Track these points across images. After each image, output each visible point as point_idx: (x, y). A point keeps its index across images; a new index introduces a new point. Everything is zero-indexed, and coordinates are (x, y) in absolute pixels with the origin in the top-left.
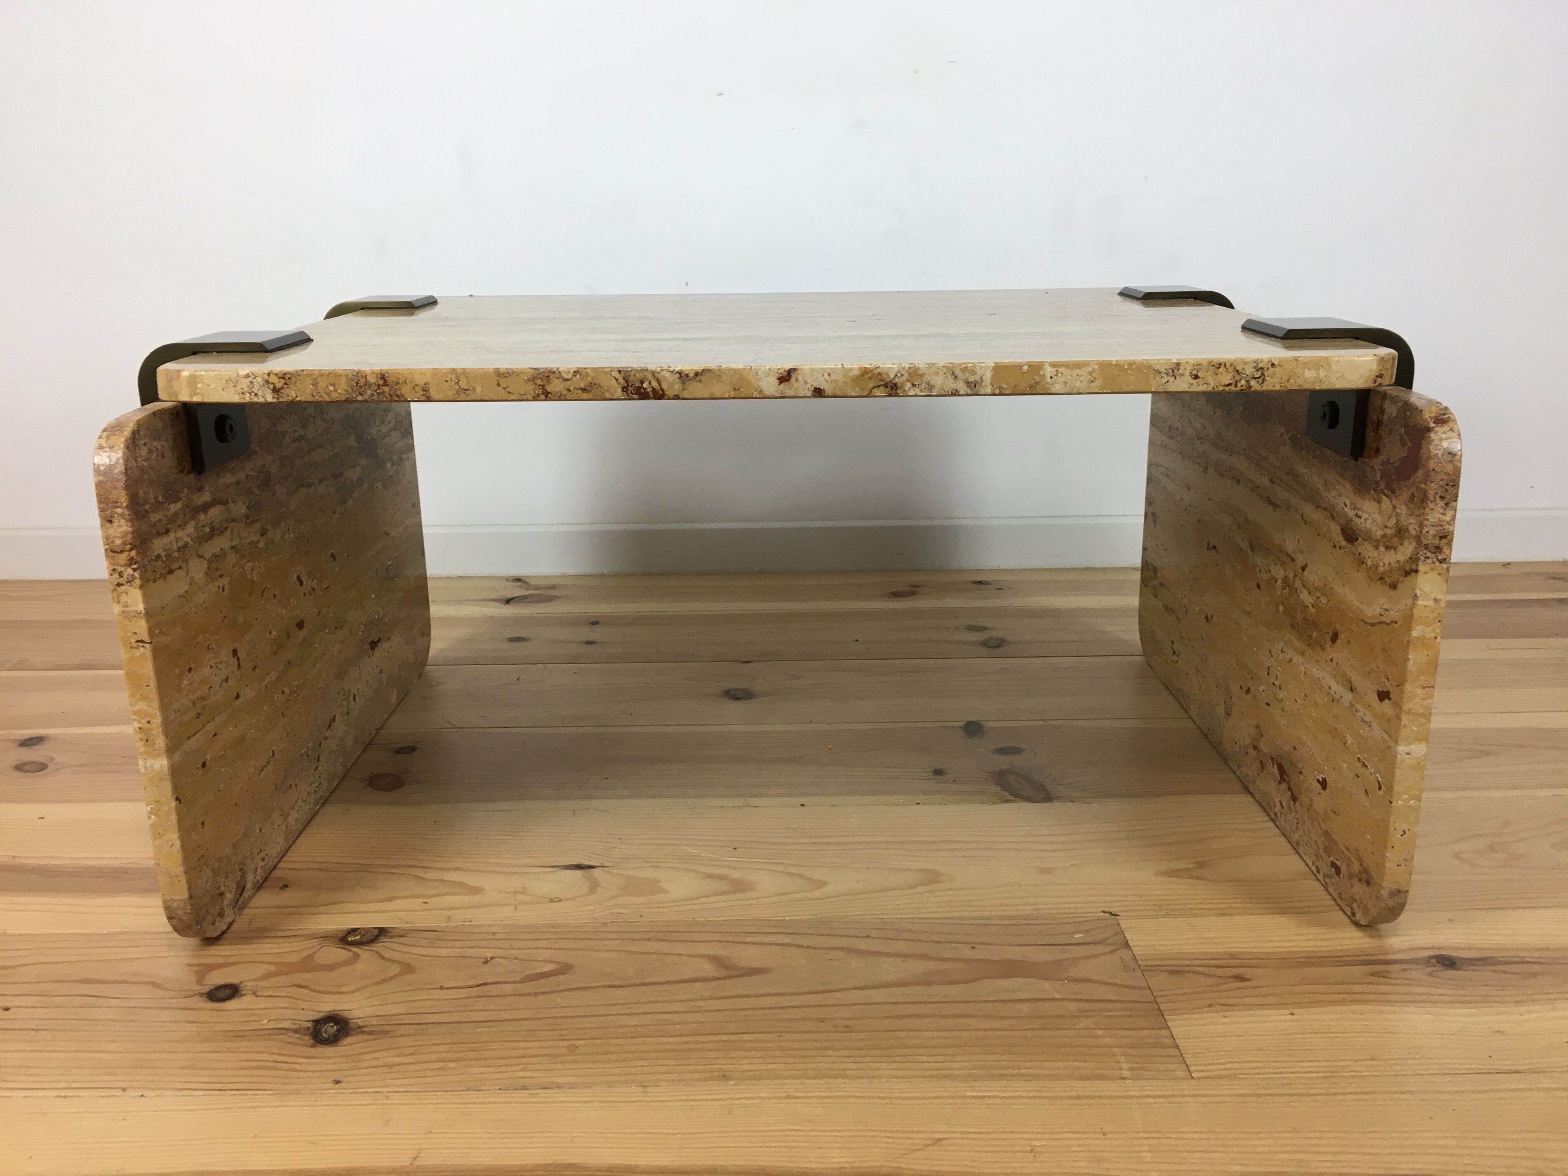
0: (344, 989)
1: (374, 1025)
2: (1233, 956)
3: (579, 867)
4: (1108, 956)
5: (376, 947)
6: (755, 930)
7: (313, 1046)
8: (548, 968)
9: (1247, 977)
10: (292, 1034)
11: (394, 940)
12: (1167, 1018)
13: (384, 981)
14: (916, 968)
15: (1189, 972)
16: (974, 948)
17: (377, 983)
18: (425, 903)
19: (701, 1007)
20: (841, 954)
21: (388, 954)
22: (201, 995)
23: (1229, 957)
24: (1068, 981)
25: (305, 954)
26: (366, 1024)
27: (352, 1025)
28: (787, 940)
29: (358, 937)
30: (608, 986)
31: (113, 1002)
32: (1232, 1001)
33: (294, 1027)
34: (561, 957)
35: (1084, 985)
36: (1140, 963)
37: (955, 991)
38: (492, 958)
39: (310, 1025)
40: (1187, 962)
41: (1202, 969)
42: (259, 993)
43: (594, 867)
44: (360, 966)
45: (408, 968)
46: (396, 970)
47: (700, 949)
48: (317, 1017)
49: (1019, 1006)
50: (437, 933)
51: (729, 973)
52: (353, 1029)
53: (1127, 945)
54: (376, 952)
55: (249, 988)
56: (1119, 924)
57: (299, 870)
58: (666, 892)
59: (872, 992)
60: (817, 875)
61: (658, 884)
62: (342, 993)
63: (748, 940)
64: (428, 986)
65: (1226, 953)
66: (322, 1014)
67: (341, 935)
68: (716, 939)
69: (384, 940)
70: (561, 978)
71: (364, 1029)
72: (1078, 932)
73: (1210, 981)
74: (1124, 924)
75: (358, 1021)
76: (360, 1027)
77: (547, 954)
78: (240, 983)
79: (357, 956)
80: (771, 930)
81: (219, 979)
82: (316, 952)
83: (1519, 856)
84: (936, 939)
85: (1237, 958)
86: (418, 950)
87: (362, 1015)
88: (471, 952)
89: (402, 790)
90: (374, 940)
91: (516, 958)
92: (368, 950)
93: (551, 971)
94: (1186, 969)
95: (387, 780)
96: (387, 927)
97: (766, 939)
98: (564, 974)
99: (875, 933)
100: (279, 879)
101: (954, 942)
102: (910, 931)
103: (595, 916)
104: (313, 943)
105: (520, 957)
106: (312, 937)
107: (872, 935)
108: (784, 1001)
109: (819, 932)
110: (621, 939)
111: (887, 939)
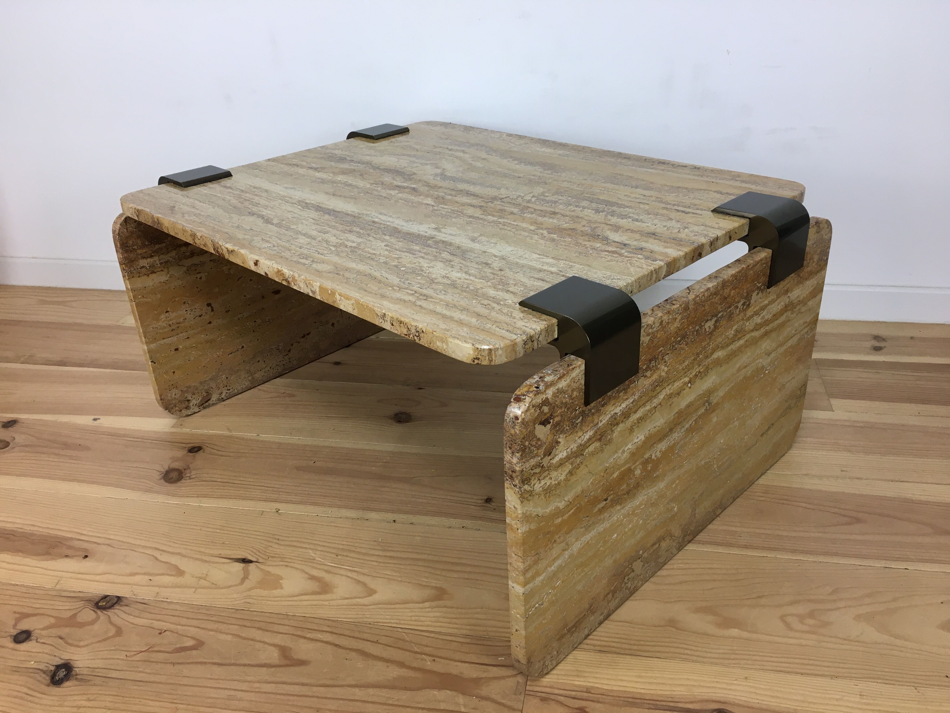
0: (82, 644)
1: (84, 674)
3: (245, 561)
4: (511, 679)
5: (110, 612)
6: (316, 628)
7: (48, 685)
8: (190, 643)
9: (587, 710)
10: (42, 674)
11: (122, 608)
13: (105, 640)
14: (394, 672)
15: (553, 700)
16: (434, 660)
17: (99, 642)
18: (150, 580)
19: (256, 688)
20: (354, 654)
21: (114, 619)
22: (12, 636)
23: (585, 690)
24: (476, 697)
25: (73, 612)
26: (81, 673)
27: (73, 672)
29: (104, 604)
30: (215, 664)
33: (45, 669)
34: (201, 634)
35: (484, 703)
36: (528, 688)
37: (404, 696)
38: (165, 631)
39: (53, 668)
40: (556, 691)
41: (562, 699)
42: (39, 640)
43: (251, 562)
44: (96, 627)
45: (119, 632)
46: (112, 632)
47: (278, 640)
48: (59, 663)
50: (145, 605)
51: (286, 662)
52: (72, 675)
54: (109, 616)
55: (35, 635)
57: (98, 544)
58: (282, 588)
60: (372, 584)
61: (281, 581)
62: (79, 646)
63: (308, 635)
64: (122, 648)
65: (584, 687)
66: (63, 662)
67: (97, 600)
68: (291, 633)
69: (117, 608)
70: (194, 652)
71: (78, 677)
72: (503, 655)
73: (561, 709)
75: (78, 670)
76: (77, 675)
77: (195, 632)
78: (34, 631)
79: (98, 618)
80: (325, 629)
81: (24, 625)
82: (79, 612)
83: (826, 624)
84: (416, 649)
85: (590, 693)
86: (131, 619)
87: (81, 666)
88: (156, 624)
89: (179, 484)
90: (111, 607)
91: (177, 633)
92: (106, 614)
93: (191, 646)
94: (552, 697)
95: (174, 475)
96: (123, 597)
97: (319, 636)
98: (195, 649)
99: (383, 640)
100: (86, 550)
101: (425, 654)
102: (404, 640)
103: (234, 603)
104: (81, 604)
105: (180, 632)
106: (82, 599)
107: (380, 641)
108: (304, 690)
109: (352, 634)
110: (239, 625)
111: (387, 645)
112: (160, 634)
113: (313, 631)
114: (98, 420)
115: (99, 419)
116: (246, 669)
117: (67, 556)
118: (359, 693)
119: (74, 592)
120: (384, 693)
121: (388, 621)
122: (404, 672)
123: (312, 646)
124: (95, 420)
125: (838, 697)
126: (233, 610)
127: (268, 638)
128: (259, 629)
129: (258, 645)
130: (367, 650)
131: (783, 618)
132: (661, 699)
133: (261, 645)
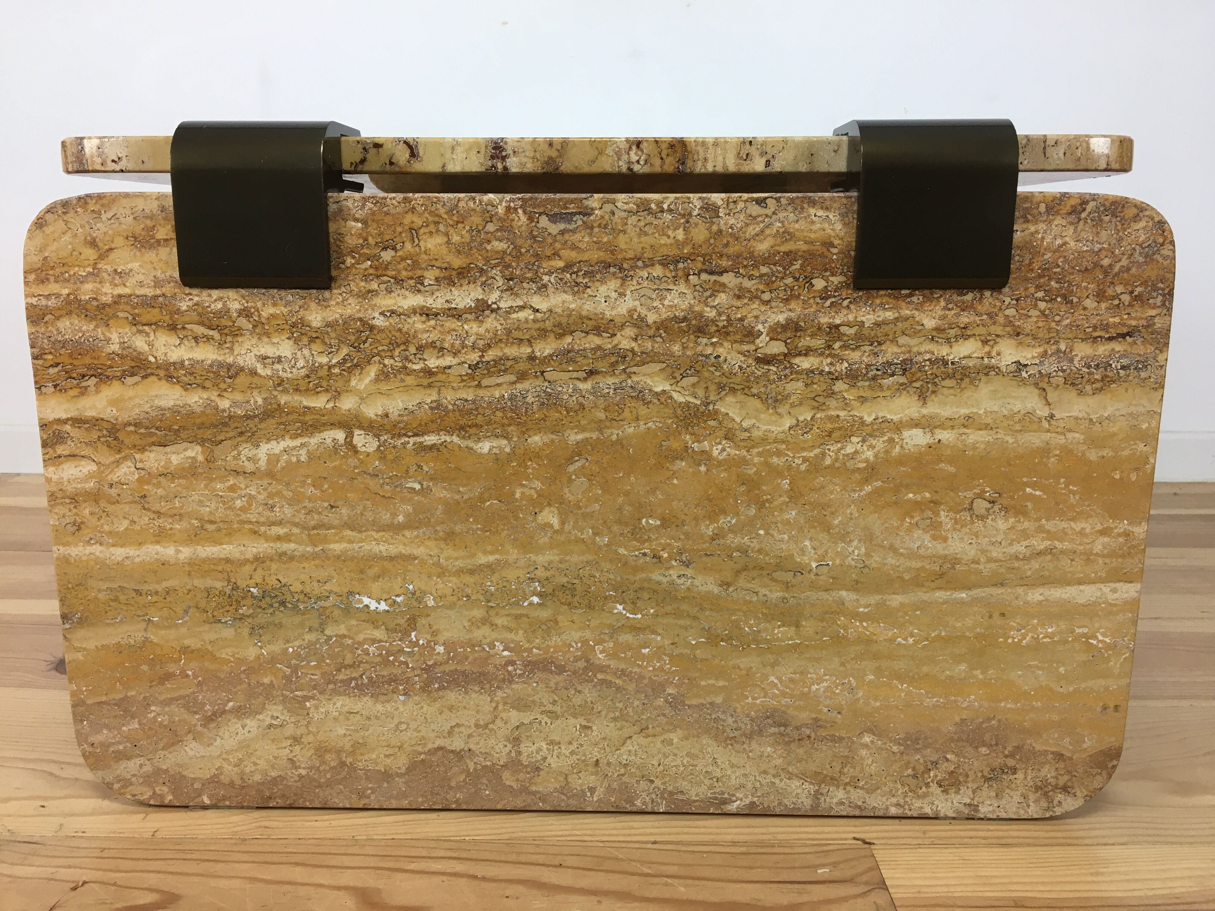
2: (1018, 903)
4: (859, 900)
6: (423, 854)
8: (148, 899)
16: (691, 884)
18: (43, 806)
20: (521, 889)
23: (1013, 904)
28: (459, 867)
34: (171, 884)
36: (901, 910)
38: (85, 883)
47: (348, 878)
50: (35, 846)
53: (882, 885)
56: (873, 856)
63: (412, 866)
65: (1008, 898)
68: (372, 865)
72: (824, 866)
74: (880, 855)
77: (153, 880)
80: (442, 853)
84: (645, 870)
88: (63, 874)
91: (114, 884)
93: (151, 904)
97: (433, 866)
99: (571, 861)
102: (616, 859)
103: (235, 829)
105: (119, 883)
107: (564, 864)
109: (503, 858)
110: (253, 862)
111: (584, 869)
112: (74, 889)
113: (419, 860)
121: (567, 833)
123: (421, 882)
127: (322, 877)
128: (297, 864)
129: (303, 891)
130: (545, 880)
133: (311, 890)
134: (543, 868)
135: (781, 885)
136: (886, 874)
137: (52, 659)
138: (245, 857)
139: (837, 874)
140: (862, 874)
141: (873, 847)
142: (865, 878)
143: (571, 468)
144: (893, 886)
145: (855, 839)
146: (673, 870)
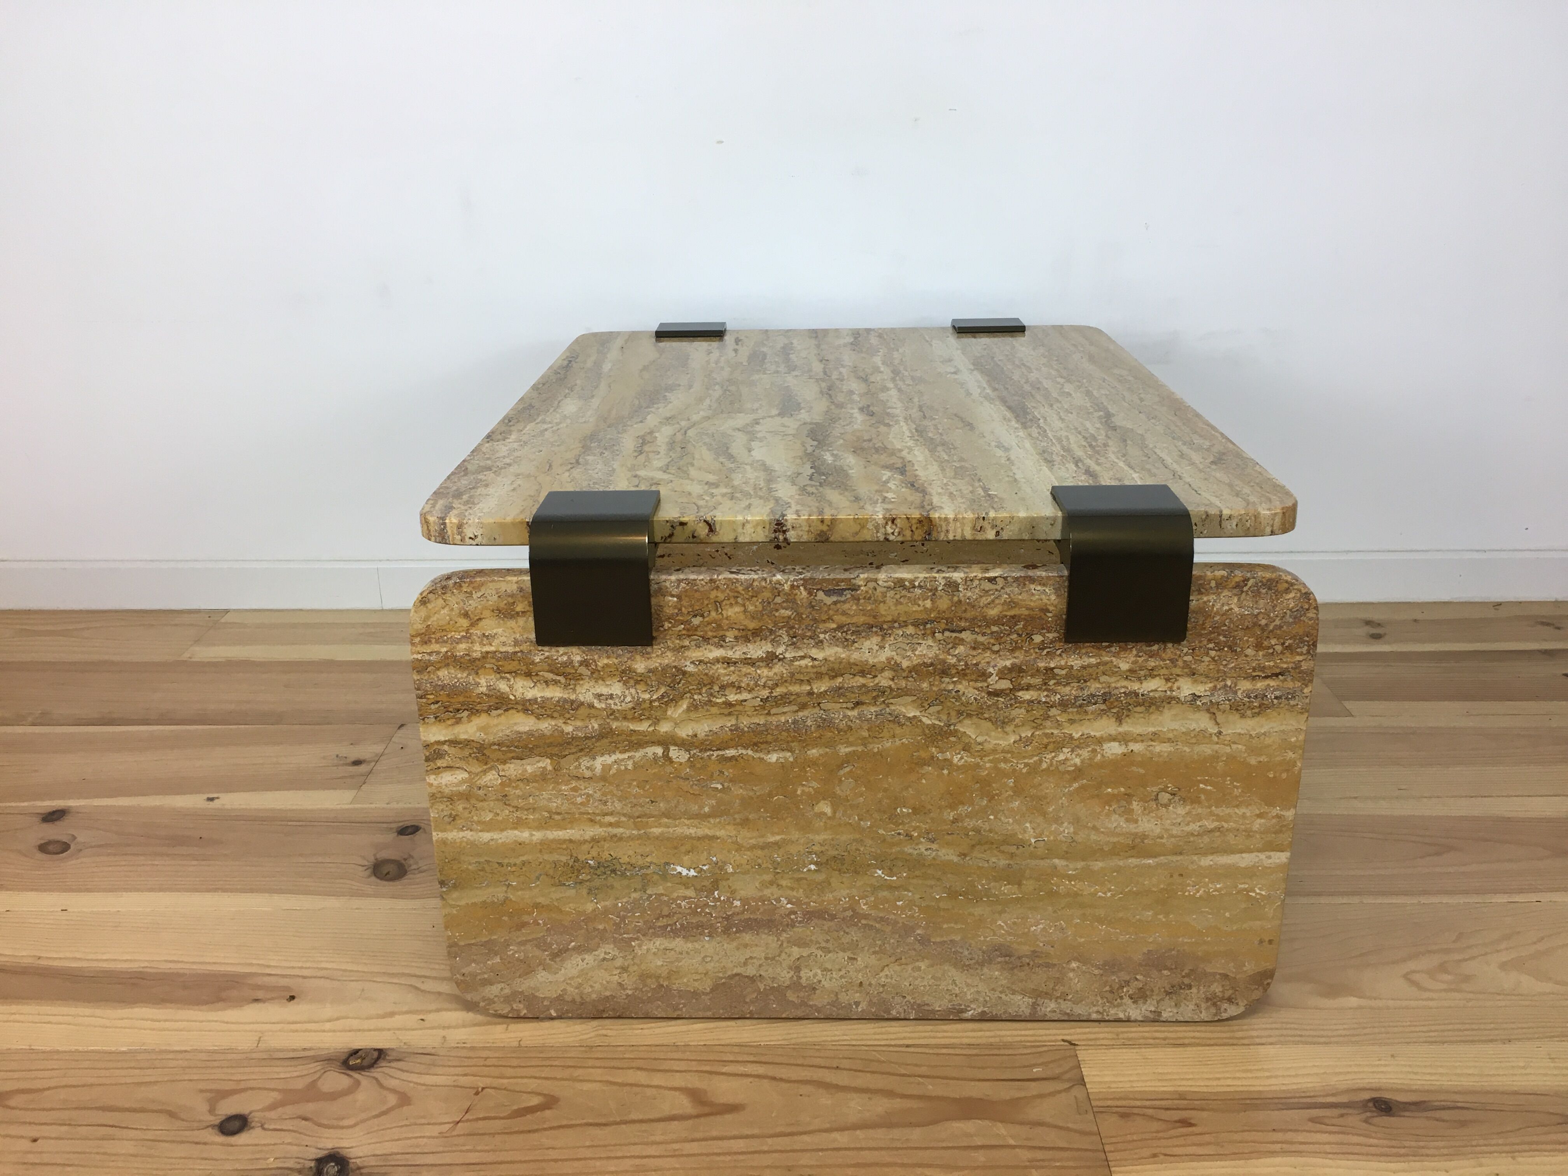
0: (346, 1123)
1: (372, 1166)
2: (1182, 1096)
4: (1064, 1094)
5: (376, 1073)
6: (732, 1058)
8: (535, 1101)
9: (1193, 1121)
10: (296, 1175)
11: (392, 1064)
12: (1113, 1169)
13: (383, 1113)
14: (881, 1106)
15: (1138, 1114)
16: (937, 1083)
17: (377, 1116)
18: (422, 1020)
19: (675, 1150)
20: (808, 1087)
21: (387, 1082)
22: (213, 1126)
23: (1177, 1096)
24: (1022, 1124)
25: (309, 1080)
26: (366, 1164)
27: (351, 1165)
28: (760, 1070)
29: (359, 1061)
30: (591, 1125)
31: (132, 1134)
32: (1177, 1151)
33: (298, 1166)
34: (548, 1088)
35: (1039, 1130)
36: (1094, 1103)
37: (916, 1135)
38: (483, 1089)
39: (313, 1164)
40: (1138, 1103)
41: (1150, 1112)
42: (266, 1126)
44: (361, 1096)
45: (404, 1099)
46: (392, 1100)
47: (678, 1081)
48: (319, 1156)
49: (974, 1154)
50: (431, 1057)
51: (707, 1110)
52: (353, 1171)
53: (1082, 1082)
54: (376, 1079)
55: (256, 1119)
56: (1076, 1056)
57: (304, 977)
59: (836, 1135)
62: (342, 1128)
63: (724, 1070)
64: (423, 1121)
65: (1176, 1092)
66: (326, 1152)
67: (344, 1057)
68: (695, 1069)
69: (383, 1065)
70: (548, 1113)
71: (362, 1171)
72: (1037, 1066)
73: (1155, 1126)
74: (1082, 1055)
75: (358, 1161)
76: (359, 1168)
77: (533, 1084)
78: (251, 1113)
79: (358, 1083)
81: (229, 1108)
82: (320, 1078)
83: (1467, 978)
84: (903, 1071)
85: (1185, 1099)
86: (414, 1078)
87: (361, 1154)
88: (463, 1081)
89: (404, 881)
90: (372, 1066)
91: (505, 1089)
92: (368, 1076)
93: (538, 1105)
94: (1136, 1111)
95: (391, 868)
96: (386, 1049)
97: (741, 1069)
98: (549, 1108)
99: (846, 1064)
100: (287, 988)
101: (919, 1076)
102: (879, 1061)
103: (582, 1037)
104: (317, 1066)
105: (510, 1088)
106: (316, 1059)
107: (841, 1066)
108: (755, 1144)
109: (792, 1061)
110: (605, 1068)
111: (856, 1071)
112: (477, 1093)
113: (730, 1064)
114: (216, 801)
115: (218, 798)
116: (644, 1126)
117: (256, 1000)
118: (842, 1139)
119: (294, 1050)
120: (880, 1136)
121: (839, 1038)
122: (897, 1104)
123: (737, 1083)
124: (211, 799)
125: (1522, 1064)
126: (583, 1049)
127: (658, 1079)
128: (639, 1069)
129: (649, 1092)
130: (827, 1080)
131: (1406, 977)
132: (1289, 1095)
133: (654, 1091)
134: (824, 1070)
135: (1005, 1083)
136: (1085, 1071)
137: (367, 863)
138: (598, 1063)
139: (1049, 1073)
140: (1066, 1072)
141: (1077, 1048)
142: (1067, 1076)
143: (842, 772)
144: (1091, 1082)
145: (1063, 1040)
146: (923, 1070)
